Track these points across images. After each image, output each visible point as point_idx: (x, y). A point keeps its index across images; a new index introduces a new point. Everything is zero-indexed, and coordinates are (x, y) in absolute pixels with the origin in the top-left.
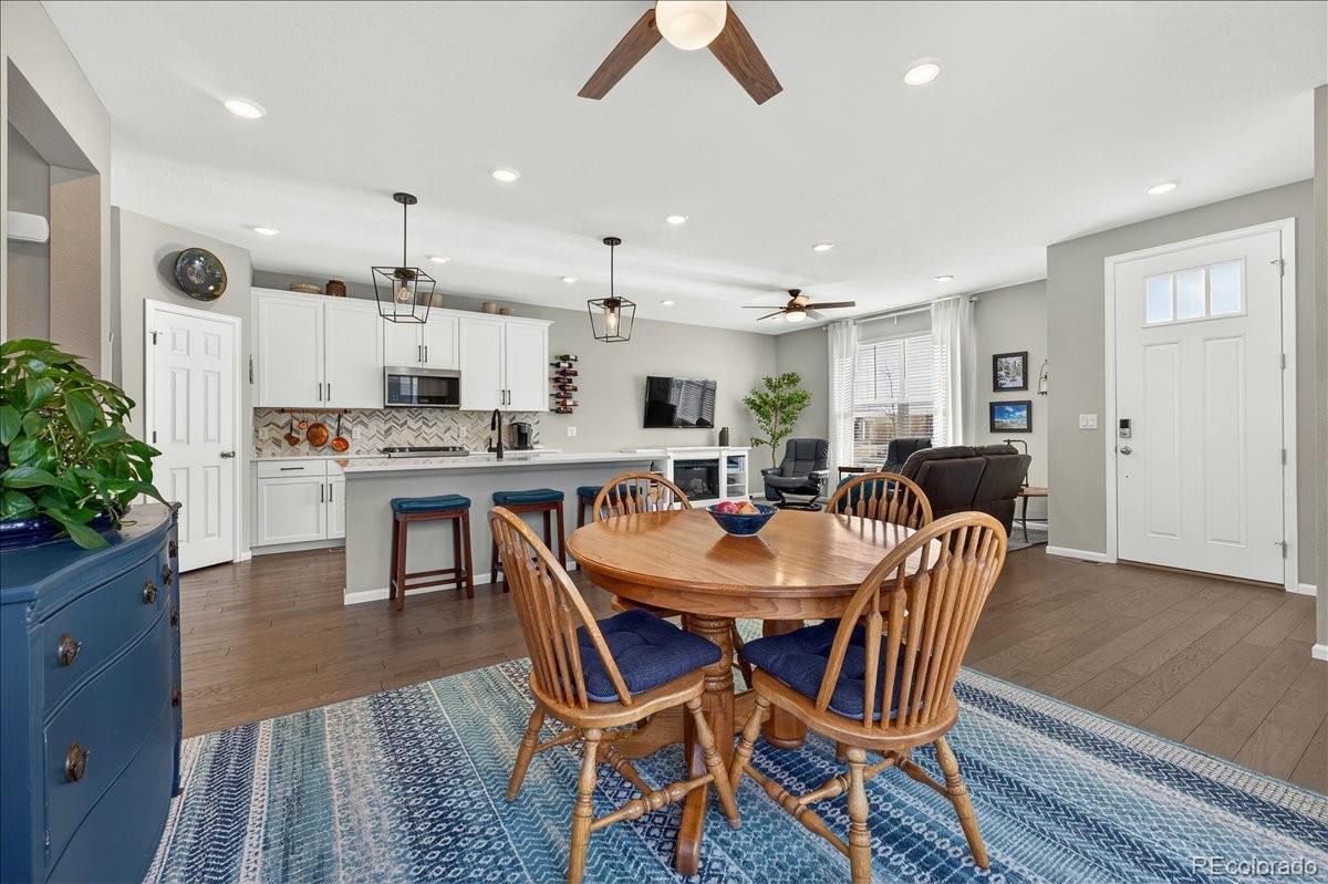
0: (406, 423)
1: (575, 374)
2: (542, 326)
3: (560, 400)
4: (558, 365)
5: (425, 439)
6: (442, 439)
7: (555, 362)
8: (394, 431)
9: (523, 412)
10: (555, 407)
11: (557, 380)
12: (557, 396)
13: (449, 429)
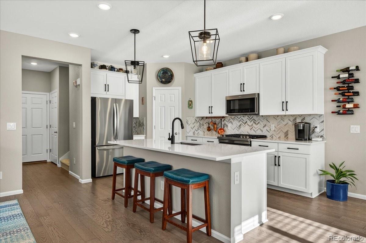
0: (246, 122)
1: (357, 81)
2: (320, 51)
3: (342, 104)
4: (338, 77)
5: (254, 130)
6: (262, 131)
7: (336, 74)
8: (242, 126)
9: (310, 115)
10: (337, 110)
11: (338, 89)
12: (338, 101)
13: (265, 126)
